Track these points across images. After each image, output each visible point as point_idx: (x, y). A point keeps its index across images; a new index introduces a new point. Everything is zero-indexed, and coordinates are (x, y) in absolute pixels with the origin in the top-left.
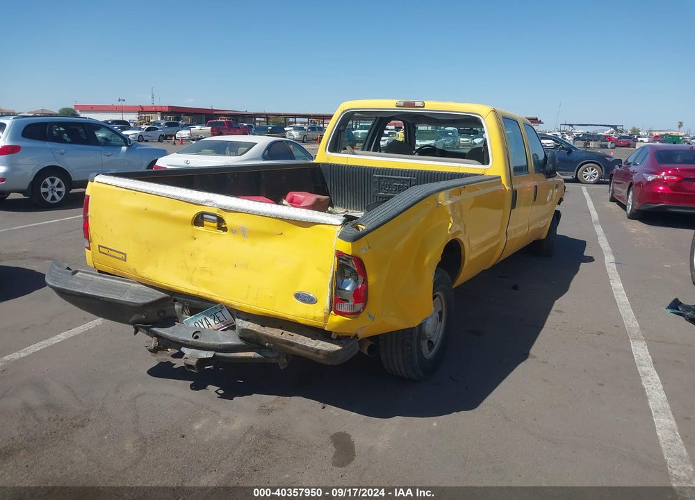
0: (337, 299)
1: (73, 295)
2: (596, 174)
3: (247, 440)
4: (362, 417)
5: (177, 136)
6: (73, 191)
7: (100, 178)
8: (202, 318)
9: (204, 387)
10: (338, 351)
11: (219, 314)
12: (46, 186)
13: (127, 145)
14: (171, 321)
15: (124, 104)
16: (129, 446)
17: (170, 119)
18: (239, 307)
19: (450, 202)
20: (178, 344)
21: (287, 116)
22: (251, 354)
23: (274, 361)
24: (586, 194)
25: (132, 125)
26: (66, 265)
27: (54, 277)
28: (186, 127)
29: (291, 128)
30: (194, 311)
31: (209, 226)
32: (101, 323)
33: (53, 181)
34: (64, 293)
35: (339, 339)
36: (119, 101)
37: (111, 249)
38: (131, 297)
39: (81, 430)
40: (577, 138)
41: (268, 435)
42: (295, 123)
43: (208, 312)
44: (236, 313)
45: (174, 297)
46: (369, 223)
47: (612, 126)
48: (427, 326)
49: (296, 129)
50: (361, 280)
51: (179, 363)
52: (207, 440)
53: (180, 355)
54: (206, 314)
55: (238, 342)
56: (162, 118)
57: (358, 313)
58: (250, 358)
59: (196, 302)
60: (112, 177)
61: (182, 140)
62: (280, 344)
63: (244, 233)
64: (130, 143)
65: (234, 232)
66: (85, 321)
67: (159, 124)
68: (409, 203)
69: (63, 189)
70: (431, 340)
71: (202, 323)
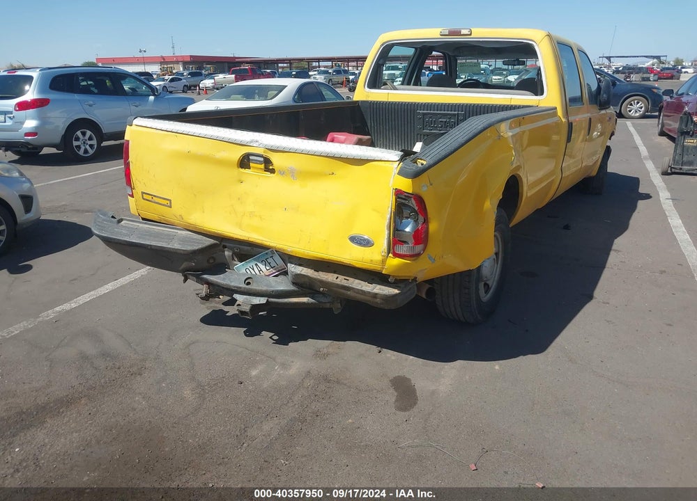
0: (396, 239)
1: (120, 244)
2: (641, 108)
3: (305, 385)
4: (421, 361)
5: (201, 85)
6: (105, 144)
7: (138, 121)
8: (253, 264)
9: (258, 334)
10: (396, 295)
11: (270, 260)
12: (77, 139)
13: (154, 95)
14: (221, 268)
15: (145, 55)
16: (187, 393)
17: (193, 68)
18: (292, 252)
19: (511, 134)
20: (230, 291)
21: (310, 60)
22: (305, 300)
23: (328, 306)
24: (632, 129)
25: (155, 76)
26: (111, 214)
27: (99, 226)
28: (210, 76)
29: (316, 73)
30: (243, 257)
31: (254, 168)
32: (146, 272)
33: (84, 134)
34: (110, 242)
35: (397, 283)
36: (140, 52)
37: (155, 196)
38: (180, 244)
39: (138, 378)
40: (617, 71)
41: (326, 379)
42: (319, 67)
43: (259, 257)
44: (288, 258)
45: (223, 243)
46: (429, 157)
47: (654, 57)
48: (484, 268)
49: (320, 73)
50: (421, 219)
51: (232, 310)
52: (265, 386)
53: (232, 302)
54: (257, 260)
55: (292, 288)
56: (185, 69)
57: (418, 255)
58: (304, 303)
59: (246, 248)
60: (151, 120)
61: (207, 90)
62: (335, 289)
63: (292, 174)
64: (157, 92)
65: (282, 173)
66: (130, 270)
67: (182, 74)
68: (471, 135)
69: (94, 142)
70: (488, 282)
71: (253, 269)
